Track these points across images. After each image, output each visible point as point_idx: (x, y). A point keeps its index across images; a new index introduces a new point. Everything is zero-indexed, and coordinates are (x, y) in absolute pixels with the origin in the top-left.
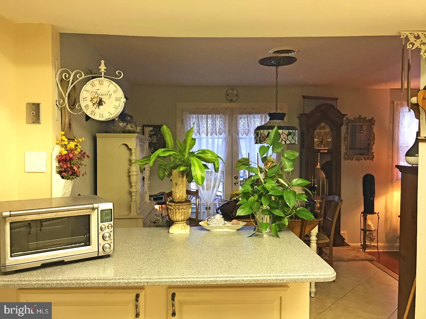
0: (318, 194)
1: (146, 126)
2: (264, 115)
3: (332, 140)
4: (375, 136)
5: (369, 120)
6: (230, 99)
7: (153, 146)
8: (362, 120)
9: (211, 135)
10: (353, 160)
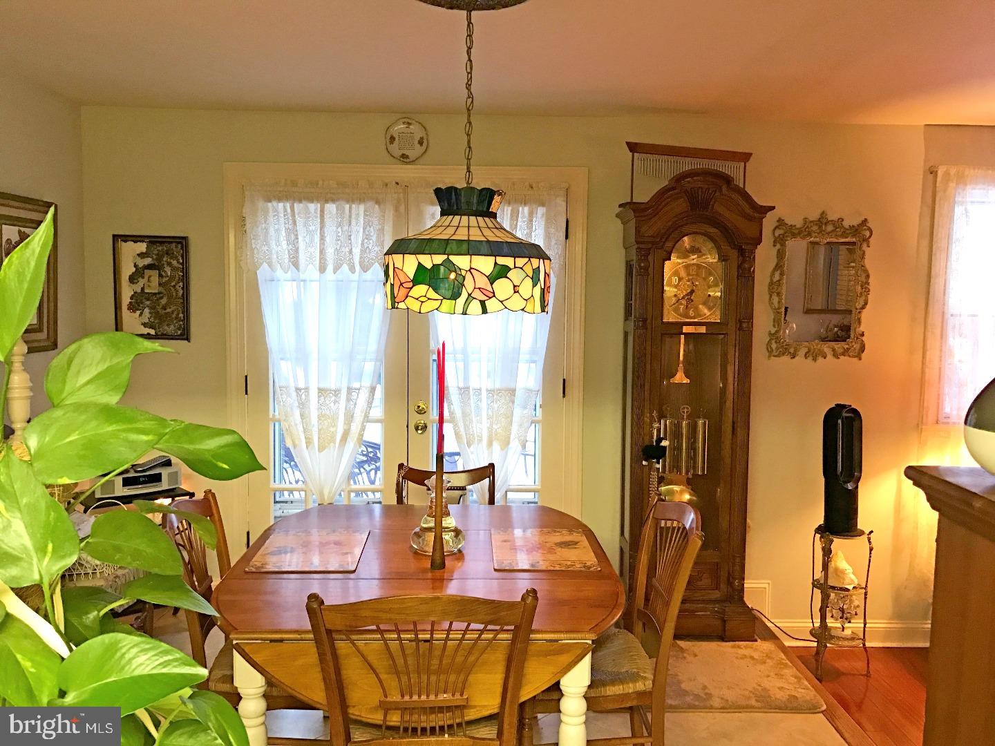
0: (676, 467)
1: (126, 238)
2: (510, 208)
3: (727, 292)
4: (870, 281)
5: (852, 227)
6: (400, 153)
7: (148, 303)
8: (830, 228)
9: (335, 270)
10: (797, 358)
